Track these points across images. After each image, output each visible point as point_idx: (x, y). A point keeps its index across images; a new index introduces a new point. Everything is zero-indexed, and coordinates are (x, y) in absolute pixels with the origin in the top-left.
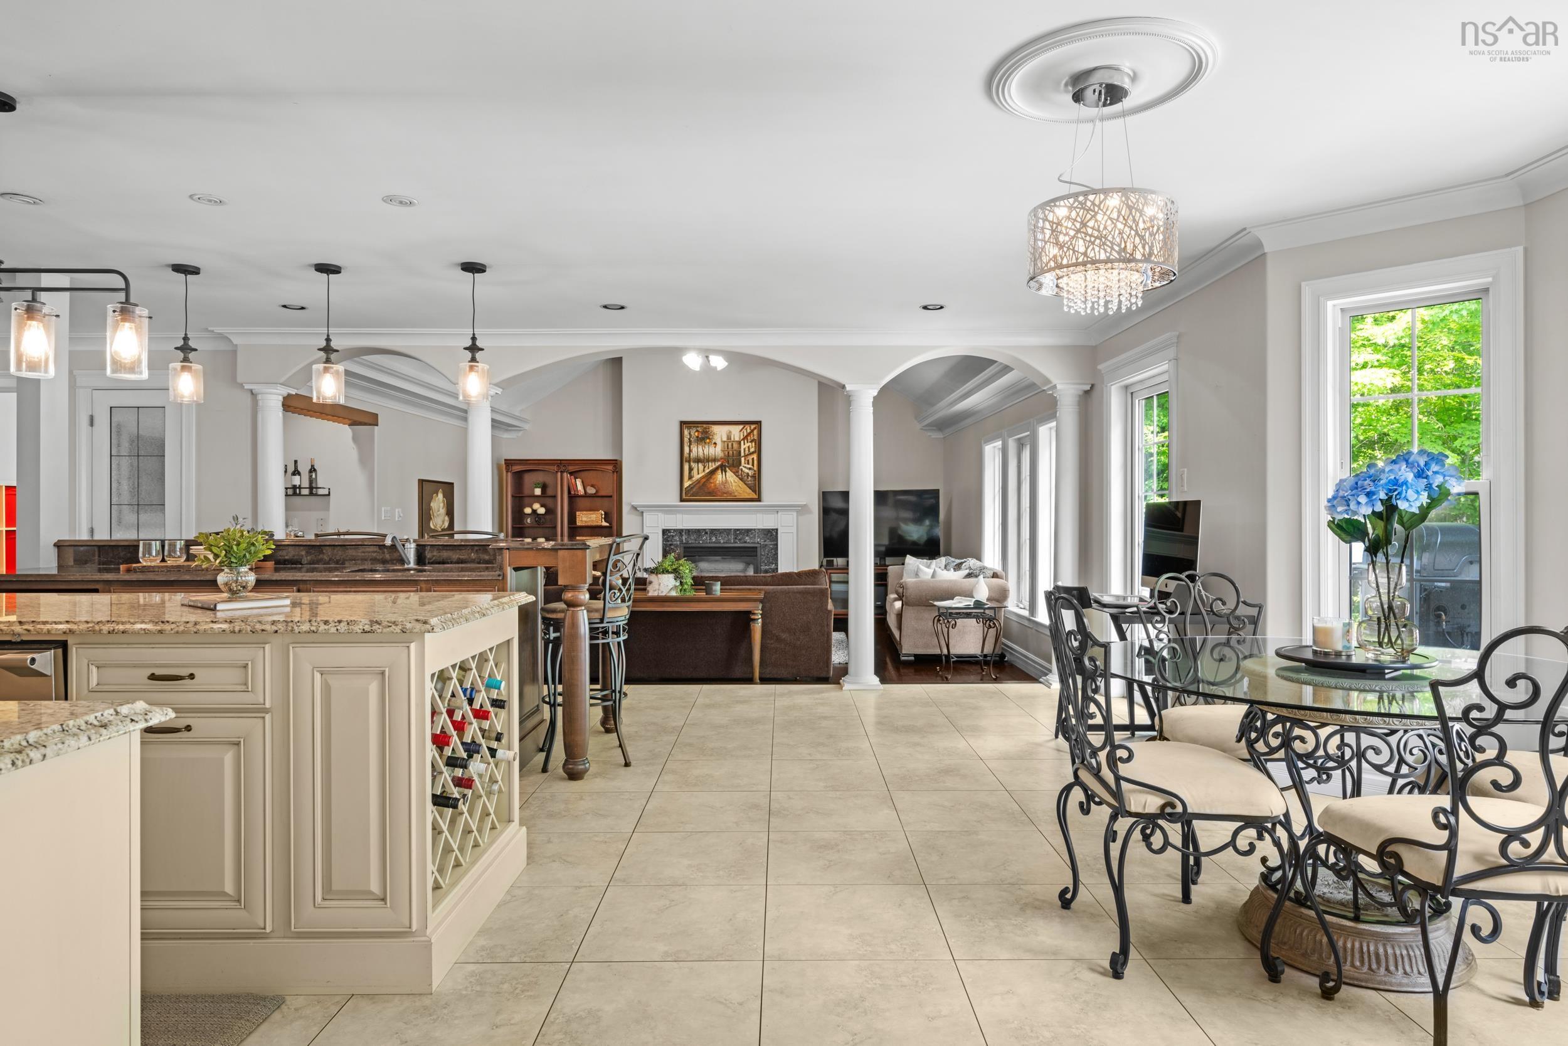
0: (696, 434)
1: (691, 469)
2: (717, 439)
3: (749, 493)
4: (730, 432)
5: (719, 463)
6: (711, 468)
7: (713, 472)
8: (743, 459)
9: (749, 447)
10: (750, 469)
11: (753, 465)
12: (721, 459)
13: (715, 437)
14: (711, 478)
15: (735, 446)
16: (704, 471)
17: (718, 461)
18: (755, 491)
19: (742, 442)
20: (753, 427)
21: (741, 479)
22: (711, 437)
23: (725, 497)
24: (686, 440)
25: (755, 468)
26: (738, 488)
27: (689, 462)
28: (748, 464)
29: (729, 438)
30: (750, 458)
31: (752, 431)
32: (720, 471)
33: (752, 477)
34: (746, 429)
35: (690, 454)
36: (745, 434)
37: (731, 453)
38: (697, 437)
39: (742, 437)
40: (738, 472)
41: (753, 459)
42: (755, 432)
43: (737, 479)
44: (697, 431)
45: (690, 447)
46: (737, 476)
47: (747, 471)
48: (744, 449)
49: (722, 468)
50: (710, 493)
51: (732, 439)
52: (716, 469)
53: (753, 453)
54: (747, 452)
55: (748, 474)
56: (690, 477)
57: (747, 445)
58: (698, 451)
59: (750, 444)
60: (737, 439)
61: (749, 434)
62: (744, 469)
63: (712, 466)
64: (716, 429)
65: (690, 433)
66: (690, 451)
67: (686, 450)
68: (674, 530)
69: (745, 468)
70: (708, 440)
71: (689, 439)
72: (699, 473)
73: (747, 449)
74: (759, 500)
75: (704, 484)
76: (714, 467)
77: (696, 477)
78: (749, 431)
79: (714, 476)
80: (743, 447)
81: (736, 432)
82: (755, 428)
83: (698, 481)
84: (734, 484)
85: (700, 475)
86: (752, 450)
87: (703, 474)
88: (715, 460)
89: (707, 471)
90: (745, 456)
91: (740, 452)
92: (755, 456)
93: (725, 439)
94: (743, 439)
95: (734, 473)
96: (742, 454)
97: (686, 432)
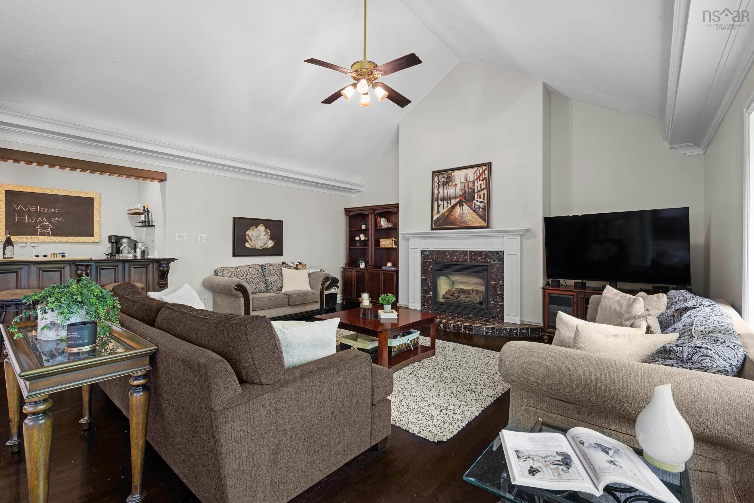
0: (443, 179)
1: (438, 206)
2: (457, 181)
3: (480, 222)
4: (467, 175)
5: (458, 200)
6: (452, 204)
7: (454, 207)
8: (476, 195)
9: (481, 185)
10: (481, 202)
11: (484, 199)
12: (460, 196)
13: (456, 180)
14: (452, 211)
15: (471, 185)
16: (447, 206)
17: (458, 198)
18: (484, 220)
19: (476, 181)
20: (484, 168)
21: (474, 211)
22: (453, 180)
23: (462, 225)
24: (436, 185)
25: (486, 201)
26: (472, 219)
27: (437, 200)
28: (480, 198)
29: (466, 179)
30: (481, 193)
31: (484, 171)
32: (458, 206)
33: (483, 208)
34: (479, 171)
35: (438, 195)
36: (478, 175)
37: (467, 191)
38: (443, 182)
39: (476, 177)
40: (472, 205)
41: (484, 194)
42: (486, 172)
43: (471, 211)
44: (444, 177)
45: (438, 190)
46: (471, 209)
47: (478, 204)
48: (477, 187)
49: (461, 203)
50: (452, 223)
51: (468, 180)
52: (456, 204)
53: (484, 189)
54: (479, 189)
55: (479, 206)
56: (438, 212)
57: (479, 183)
58: (444, 192)
59: (482, 182)
60: (472, 179)
61: (481, 174)
62: (476, 203)
63: (453, 202)
64: (456, 173)
65: (438, 180)
66: (438, 192)
67: (436, 192)
68: (429, 251)
69: (478, 202)
70: (451, 183)
71: (438, 184)
72: (444, 208)
73: (479, 187)
74: (488, 227)
75: (447, 216)
76: (454, 203)
77: (442, 211)
78: (481, 172)
79: (454, 210)
80: (476, 185)
81: (471, 174)
82: (486, 169)
83: (443, 214)
84: (468, 215)
85: (445, 210)
86: (483, 187)
87: (447, 209)
88: (455, 198)
89: (450, 206)
90: (478, 192)
91: (474, 189)
92: (485, 192)
93: (463, 180)
94: (477, 179)
95: (469, 206)
96: (476, 191)
97: (436, 179)
